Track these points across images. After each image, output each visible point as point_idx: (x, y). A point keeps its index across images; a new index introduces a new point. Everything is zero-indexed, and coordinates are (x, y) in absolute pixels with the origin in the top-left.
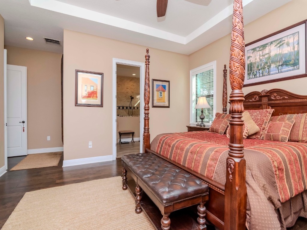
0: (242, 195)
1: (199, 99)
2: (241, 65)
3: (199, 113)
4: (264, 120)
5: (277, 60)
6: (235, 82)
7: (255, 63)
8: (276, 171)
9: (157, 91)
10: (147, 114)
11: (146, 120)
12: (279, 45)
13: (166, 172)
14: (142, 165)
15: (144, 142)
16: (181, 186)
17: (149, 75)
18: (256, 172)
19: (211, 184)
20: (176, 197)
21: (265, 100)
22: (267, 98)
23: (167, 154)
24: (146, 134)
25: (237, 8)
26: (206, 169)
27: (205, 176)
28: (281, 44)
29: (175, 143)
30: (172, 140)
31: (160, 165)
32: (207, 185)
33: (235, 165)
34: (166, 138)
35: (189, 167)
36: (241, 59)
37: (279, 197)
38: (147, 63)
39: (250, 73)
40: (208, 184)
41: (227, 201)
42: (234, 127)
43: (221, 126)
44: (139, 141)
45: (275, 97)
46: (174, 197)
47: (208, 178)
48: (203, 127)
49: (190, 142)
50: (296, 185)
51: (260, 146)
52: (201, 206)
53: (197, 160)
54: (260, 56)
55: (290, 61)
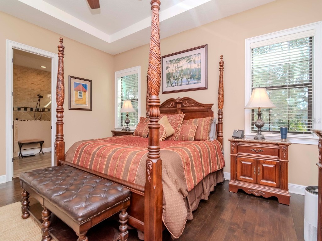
0: (159, 193)
1: (124, 103)
2: (158, 73)
3: (125, 117)
4: (178, 123)
5: (188, 73)
6: (153, 88)
7: (172, 73)
8: (185, 166)
9: (76, 90)
10: (60, 118)
11: (60, 125)
12: (188, 61)
13: (84, 185)
14: (52, 181)
15: (56, 153)
16: (101, 197)
17: (63, 70)
18: (170, 169)
19: (133, 188)
20: (94, 210)
21: (179, 106)
22: (180, 104)
23: (87, 163)
24: (58, 142)
25: (154, 19)
26: (128, 174)
27: (127, 181)
28: (190, 60)
29: (97, 150)
30: (93, 147)
31: (77, 178)
32: (128, 190)
33: (152, 166)
34: (86, 146)
35: (111, 175)
36: (157, 68)
37: (187, 187)
38: (61, 55)
39: (169, 82)
40: (129, 188)
41: (146, 201)
42: (152, 130)
43: (144, 130)
44: (51, 152)
45: (186, 104)
46: (92, 212)
47: (130, 182)
48: (128, 131)
49: (113, 148)
50: (198, 175)
51: (175, 146)
52: (123, 212)
53: (120, 166)
54: (176, 68)
55: (196, 75)
